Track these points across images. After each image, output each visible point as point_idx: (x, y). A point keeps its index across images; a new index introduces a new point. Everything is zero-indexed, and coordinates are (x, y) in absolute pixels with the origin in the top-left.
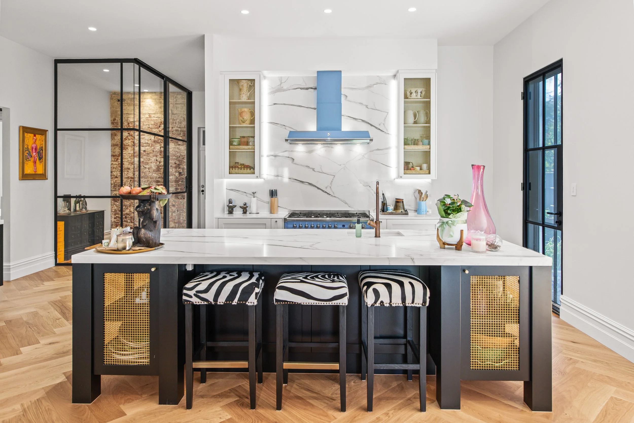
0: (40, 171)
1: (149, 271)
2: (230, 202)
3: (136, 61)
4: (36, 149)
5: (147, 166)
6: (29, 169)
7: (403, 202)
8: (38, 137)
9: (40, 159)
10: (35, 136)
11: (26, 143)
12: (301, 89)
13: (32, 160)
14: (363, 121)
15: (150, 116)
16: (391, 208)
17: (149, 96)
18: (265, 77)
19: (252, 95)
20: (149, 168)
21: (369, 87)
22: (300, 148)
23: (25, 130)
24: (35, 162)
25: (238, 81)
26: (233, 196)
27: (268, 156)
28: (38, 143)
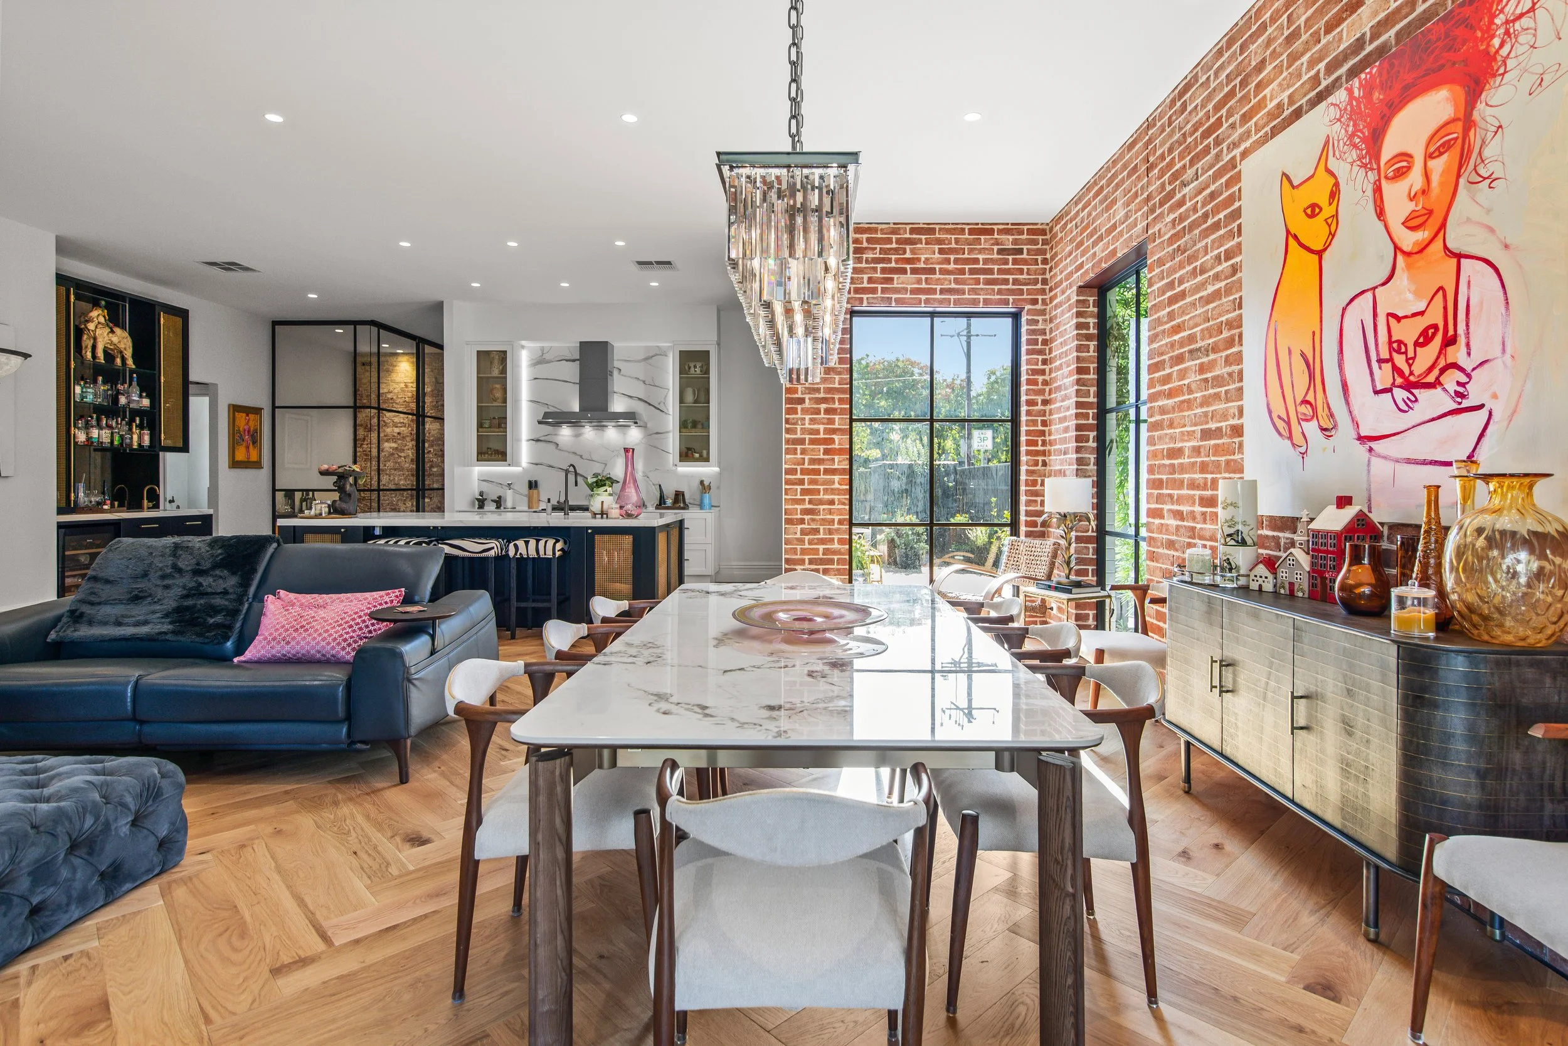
0: (254, 457)
1: (340, 532)
2: (481, 494)
3: (373, 323)
4: (249, 431)
5: (402, 454)
6: (241, 455)
7: (683, 495)
8: (251, 416)
9: (254, 443)
10: (247, 415)
11: (236, 423)
12: (567, 360)
13: (244, 444)
14: (640, 399)
15: (406, 386)
16: (669, 502)
17: (405, 358)
18: (523, 347)
19: (504, 371)
20: (405, 457)
21: (646, 359)
22: (565, 433)
23: (235, 409)
24: (248, 447)
25: (488, 353)
26: (486, 488)
27: (529, 440)
28: (251, 423)
